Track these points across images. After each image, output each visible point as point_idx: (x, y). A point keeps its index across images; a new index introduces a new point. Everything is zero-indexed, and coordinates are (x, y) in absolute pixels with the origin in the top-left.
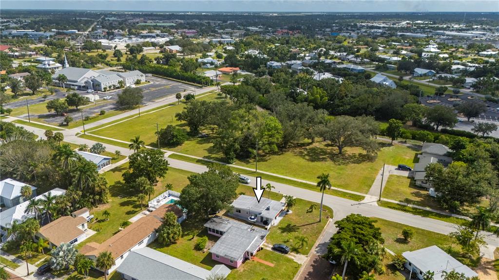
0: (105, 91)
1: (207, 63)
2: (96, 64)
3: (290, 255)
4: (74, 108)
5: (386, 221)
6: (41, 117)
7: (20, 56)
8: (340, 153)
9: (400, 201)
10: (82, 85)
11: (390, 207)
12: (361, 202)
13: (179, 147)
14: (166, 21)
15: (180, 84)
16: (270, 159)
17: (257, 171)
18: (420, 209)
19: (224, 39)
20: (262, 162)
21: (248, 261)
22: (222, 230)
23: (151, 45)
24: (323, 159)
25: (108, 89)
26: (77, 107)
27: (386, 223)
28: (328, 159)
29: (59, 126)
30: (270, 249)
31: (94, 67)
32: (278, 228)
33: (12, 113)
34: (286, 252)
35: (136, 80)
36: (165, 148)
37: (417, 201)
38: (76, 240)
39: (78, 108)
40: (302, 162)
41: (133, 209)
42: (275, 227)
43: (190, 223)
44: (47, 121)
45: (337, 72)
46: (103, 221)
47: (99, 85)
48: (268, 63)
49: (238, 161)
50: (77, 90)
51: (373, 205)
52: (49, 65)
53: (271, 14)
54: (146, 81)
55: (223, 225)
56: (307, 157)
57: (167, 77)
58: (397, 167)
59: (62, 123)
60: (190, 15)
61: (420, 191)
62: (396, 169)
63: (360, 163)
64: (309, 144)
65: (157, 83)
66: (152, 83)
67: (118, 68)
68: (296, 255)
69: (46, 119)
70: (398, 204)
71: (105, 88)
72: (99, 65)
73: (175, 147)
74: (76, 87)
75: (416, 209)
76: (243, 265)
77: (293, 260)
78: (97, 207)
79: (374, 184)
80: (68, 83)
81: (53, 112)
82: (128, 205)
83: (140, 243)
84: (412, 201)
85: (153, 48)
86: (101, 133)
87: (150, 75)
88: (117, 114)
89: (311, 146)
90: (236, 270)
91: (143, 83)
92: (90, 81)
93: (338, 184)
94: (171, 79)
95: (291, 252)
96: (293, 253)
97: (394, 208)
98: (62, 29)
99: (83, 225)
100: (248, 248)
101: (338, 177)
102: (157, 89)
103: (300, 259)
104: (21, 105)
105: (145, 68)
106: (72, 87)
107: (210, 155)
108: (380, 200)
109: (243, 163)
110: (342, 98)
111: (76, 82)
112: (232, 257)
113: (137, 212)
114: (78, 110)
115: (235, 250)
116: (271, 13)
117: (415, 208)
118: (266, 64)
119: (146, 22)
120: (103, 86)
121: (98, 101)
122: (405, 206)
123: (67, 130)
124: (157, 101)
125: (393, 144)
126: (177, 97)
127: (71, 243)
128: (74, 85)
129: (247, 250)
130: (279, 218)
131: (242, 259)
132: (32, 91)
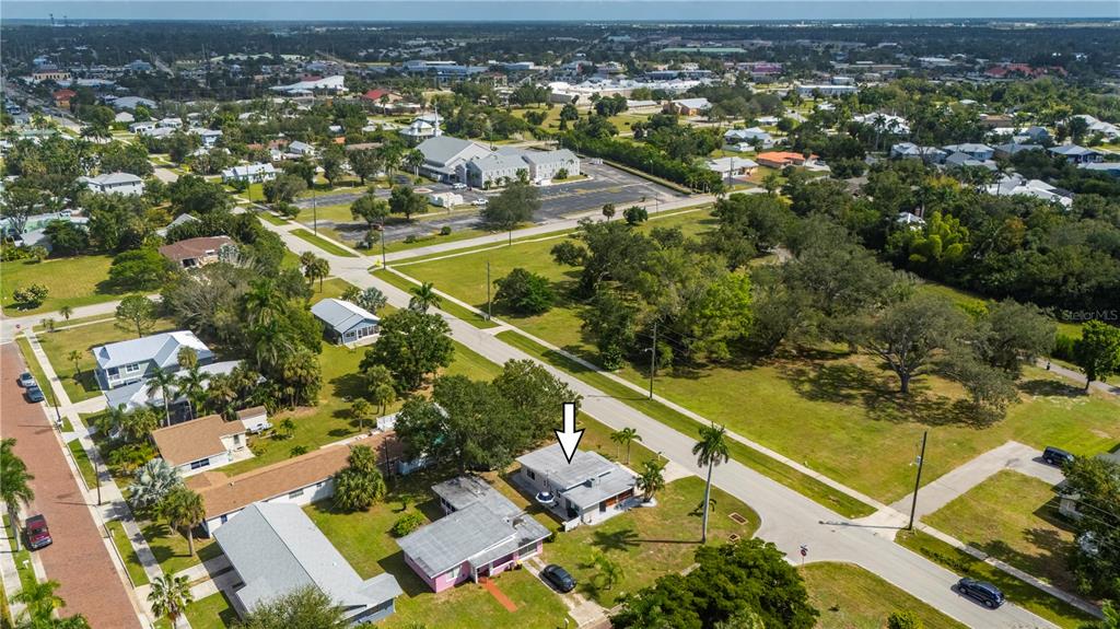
0: (486, 189)
1: (742, 140)
2: (512, 133)
3: (572, 598)
4: (402, 215)
5: (882, 582)
6: (341, 228)
7: (394, 111)
8: (904, 389)
9: (972, 544)
10: (450, 173)
11: (926, 553)
12: (855, 521)
13: (535, 318)
14: (729, 42)
15: (646, 184)
16: (709, 375)
17: (655, 397)
18: (1015, 578)
19: (835, 84)
20: (683, 380)
21: (470, 585)
22: (456, 505)
23: (650, 97)
24: (849, 396)
25: (494, 185)
26: (408, 215)
27: (878, 589)
28: (860, 401)
29: (354, 248)
30: (535, 572)
31: (507, 138)
32: (592, 532)
33: (299, 215)
34: (563, 589)
35: (557, 171)
36: (504, 317)
37: (1026, 557)
38: (206, 462)
39: (411, 217)
40: (785, 393)
41: (348, 427)
42: (588, 527)
43: (427, 477)
44: (342, 236)
45: (1075, 180)
46: (281, 438)
47: (478, 175)
48: (896, 147)
49: (629, 368)
50: (440, 181)
51: (882, 535)
52: (420, 130)
53: (1018, 24)
54: (581, 174)
55: (469, 496)
56: (807, 387)
57: (632, 167)
58: (1040, 453)
59: (362, 243)
60: (802, 29)
61: (1060, 532)
62: (1035, 460)
63: (941, 425)
64: (836, 356)
65: (601, 179)
66: (591, 178)
67: (549, 142)
68: (583, 601)
69: (345, 234)
70: (958, 550)
71: (488, 183)
72: (518, 136)
73: (524, 317)
74: (439, 176)
75: (1005, 574)
76: (454, 590)
77: (568, 609)
78: (292, 410)
79: (933, 483)
80: (425, 166)
81: (362, 221)
82: (345, 418)
83: (293, 494)
84: (1011, 551)
85: (652, 102)
86: (414, 270)
87: (599, 161)
88: (473, 236)
89: (841, 362)
90: (431, 595)
91: (573, 178)
92: (464, 166)
93: (831, 464)
94: (638, 172)
95: (579, 592)
96: (579, 597)
97: (936, 557)
98: (507, 61)
99: (236, 437)
100: (476, 556)
101: (848, 447)
102: (589, 192)
103: (586, 612)
104: (326, 203)
105: (595, 145)
106: (433, 175)
107: (582, 344)
108: (910, 528)
109: (638, 374)
110: (1012, 249)
111: (441, 166)
112: (427, 566)
113: (350, 433)
114: (407, 222)
115: (444, 553)
116: (1018, 20)
117: (1002, 571)
118: (889, 149)
119: (684, 46)
120: (484, 178)
121: (456, 207)
122: (975, 559)
123: (363, 257)
124: (568, 218)
125: (1090, 391)
126: (605, 213)
127: (195, 465)
128: (437, 173)
129: (469, 559)
130: (611, 511)
131: (456, 577)
132: (359, 180)
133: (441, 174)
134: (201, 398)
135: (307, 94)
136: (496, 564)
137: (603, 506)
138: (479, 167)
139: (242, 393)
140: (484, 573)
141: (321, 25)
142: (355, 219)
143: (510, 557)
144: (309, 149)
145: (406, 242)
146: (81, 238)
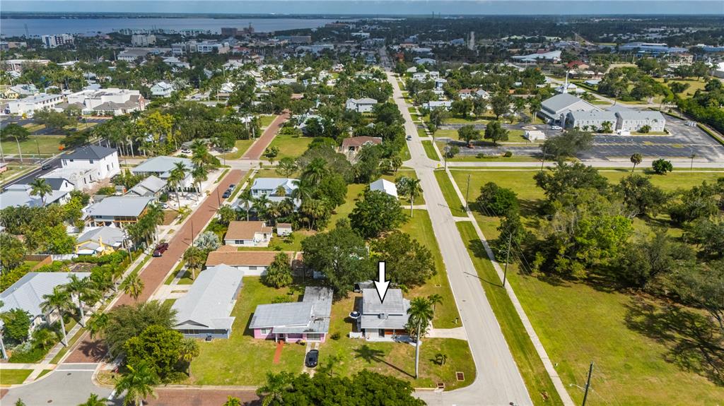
3: (308, 370)
4: (490, 140)
10: (556, 119)
17: (507, 287)
21: (273, 341)
22: (304, 300)
26: (495, 141)
30: (308, 350)
32: (363, 344)
33: (436, 133)
35: (644, 125)
36: (477, 213)
38: (242, 242)
39: (497, 142)
44: (446, 148)
46: (288, 242)
47: (572, 122)
50: (549, 124)
54: (665, 131)
55: (316, 297)
59: (448, 153)
65: (678, 137)
66: (669, 135)
69: (449, 147)
71: (576, 128)
73: (489, 216)
74: (549, 120)
76: (266, 341)
78: (308, 231)
80: (542, 110)
81: (463, 141)
83: (251, 267)
86: (461, 174)
87: (694, 123)
88: (524, 161)
90: (251, 338)
91: (653, 133)
92: (566, 115)
95: (316, 370)
96: (313, 371)
99: (265, 235)
100: (277, 326)
102: (653, 144)
111: (553, 113)
112: (254, 322)
114: (493, 145)
115: (268, 319)
123: (442, 161)
126: (633, 160)
127: (237, 242)
128: (549, 117)
129: (274, 327)
130: (388, 338)
131: (267, 334)
132: (495, 116)
133: (551, 118)
134: (264, 212)
135: (533, 62)
136: (291, 336)
137: (382, 332)
138: (574, 117)
139: (284, 215)
140: (282, 337)
141: (597, 17)
142: (459, 139)
143: (301, 336)
144: (486, 95)
145: (477, 157)
146: (317, 128)
